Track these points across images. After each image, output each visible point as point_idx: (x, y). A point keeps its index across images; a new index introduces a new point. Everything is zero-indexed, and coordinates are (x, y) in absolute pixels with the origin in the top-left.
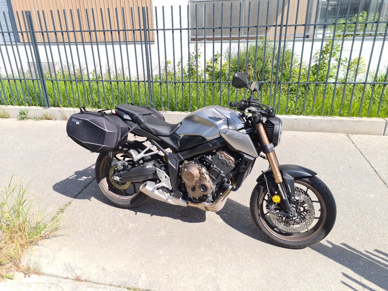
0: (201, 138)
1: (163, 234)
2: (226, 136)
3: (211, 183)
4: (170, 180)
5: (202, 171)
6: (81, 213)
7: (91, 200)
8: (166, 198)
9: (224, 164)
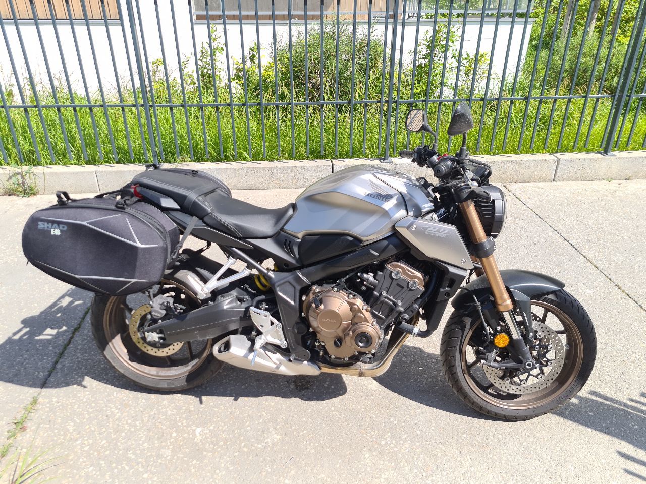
0: (351, 239)
1: (275, 440)
2: (412, 232)
3: (377, 327)
4: (283, 329)
5: (356, 306)
6: (72, 424)
7: (85, 387)
8: (274, 366)
9: (403, 288)
